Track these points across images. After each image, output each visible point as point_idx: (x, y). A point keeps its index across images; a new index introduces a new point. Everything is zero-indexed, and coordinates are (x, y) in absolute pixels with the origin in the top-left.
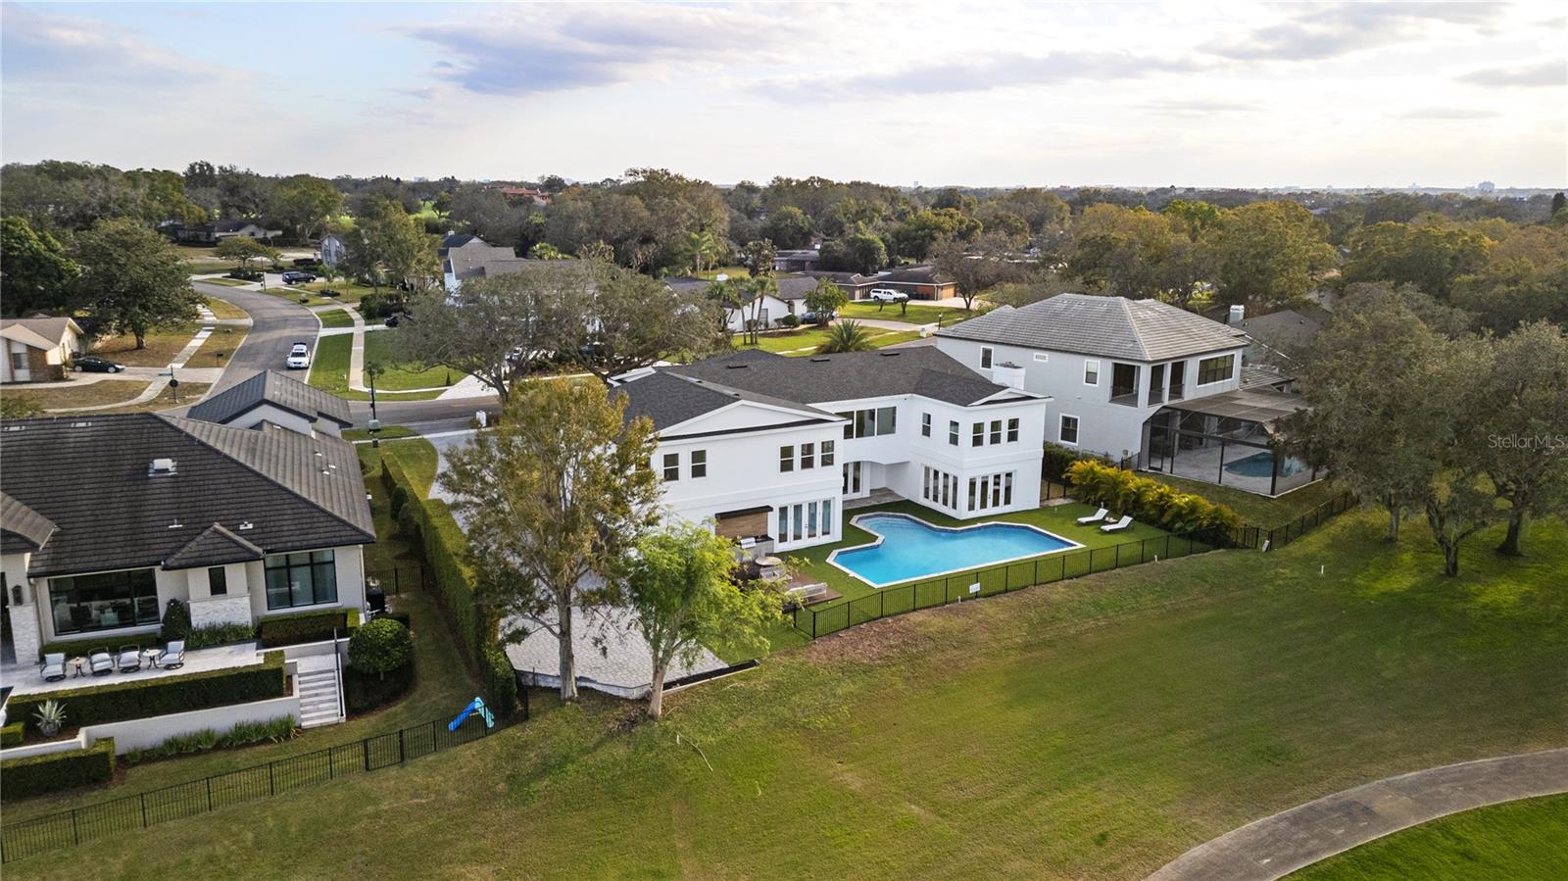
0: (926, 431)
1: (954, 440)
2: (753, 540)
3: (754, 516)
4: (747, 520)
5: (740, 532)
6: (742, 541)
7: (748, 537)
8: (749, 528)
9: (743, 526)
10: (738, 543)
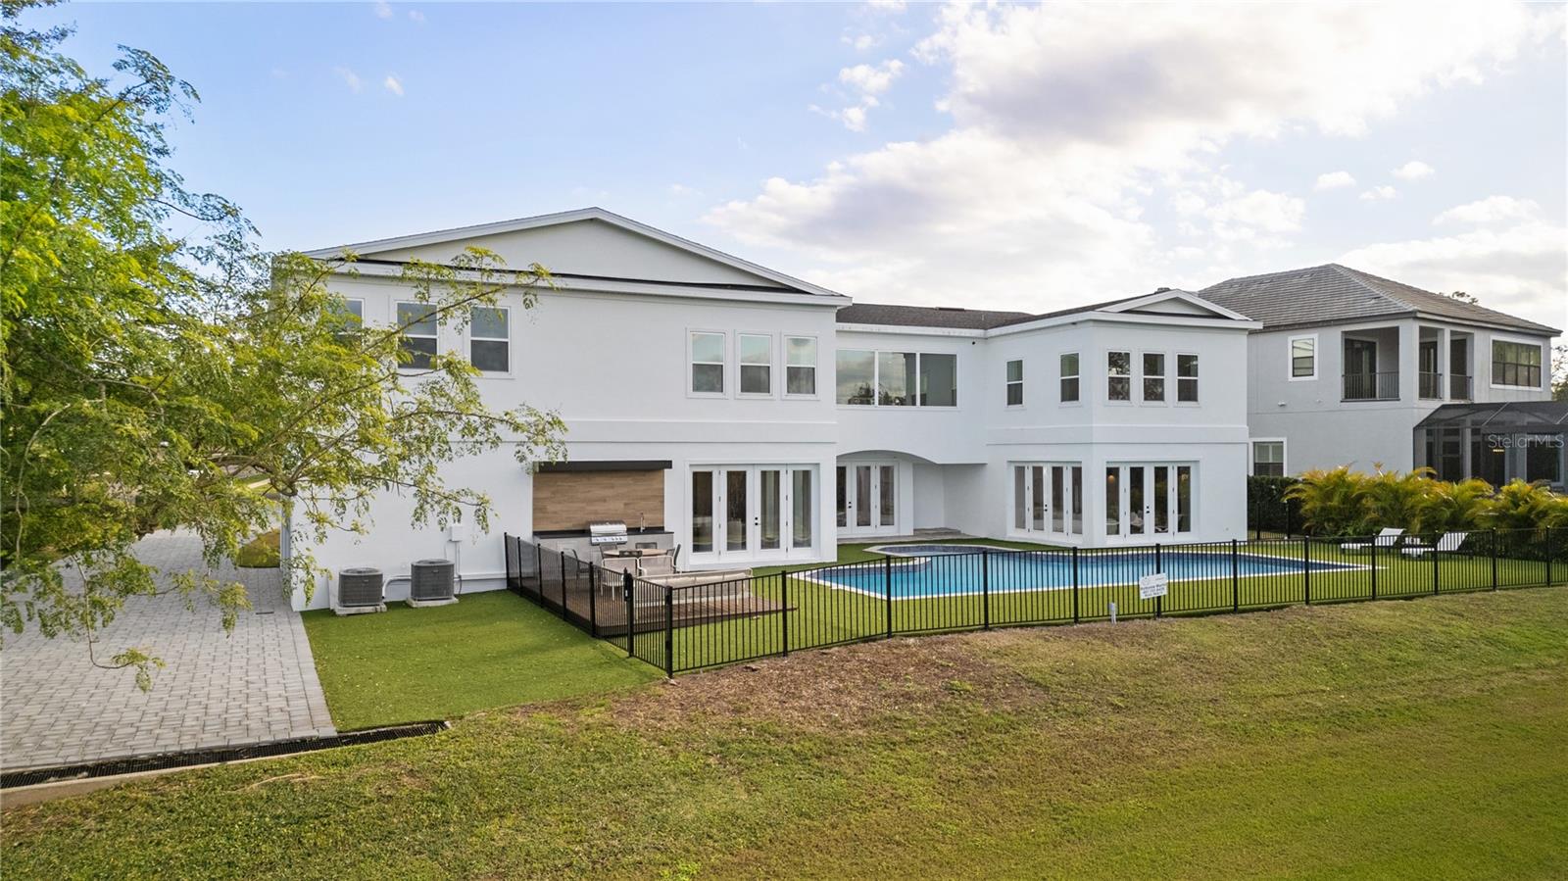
0: (1015, 395)
1: (1070, 391)
2: (623, 528)
3: (629, 480)
4: (612, 487)
5: (596, 513)
6: (594, 528)
7: (611, 523)
8: (617, 506)
9: (604, 500)
10: (585, 532)
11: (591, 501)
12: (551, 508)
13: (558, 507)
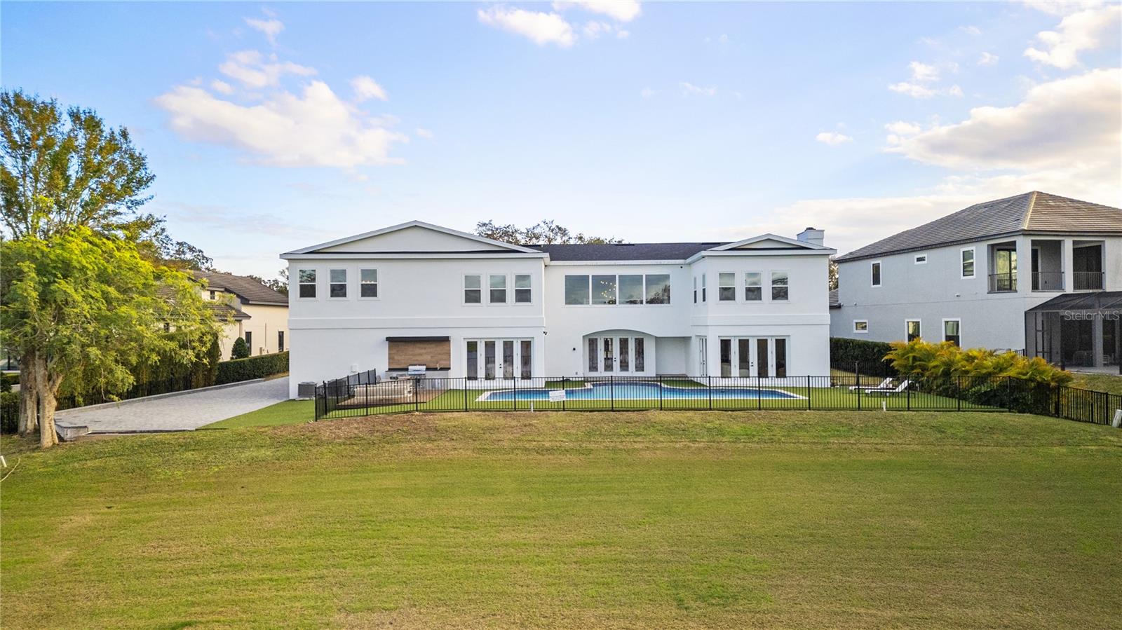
0: (696, 297)
2: (425, 367)
3: (433, 346)
4: (425, 348)
5: (417, 360)
6: (410, 368)
7: (419, 365)
8: (427, 358)
9: (421, 355)
10: (407, 369)
11: (414, 355)
12: (396, 358)
13: (399, 358)
